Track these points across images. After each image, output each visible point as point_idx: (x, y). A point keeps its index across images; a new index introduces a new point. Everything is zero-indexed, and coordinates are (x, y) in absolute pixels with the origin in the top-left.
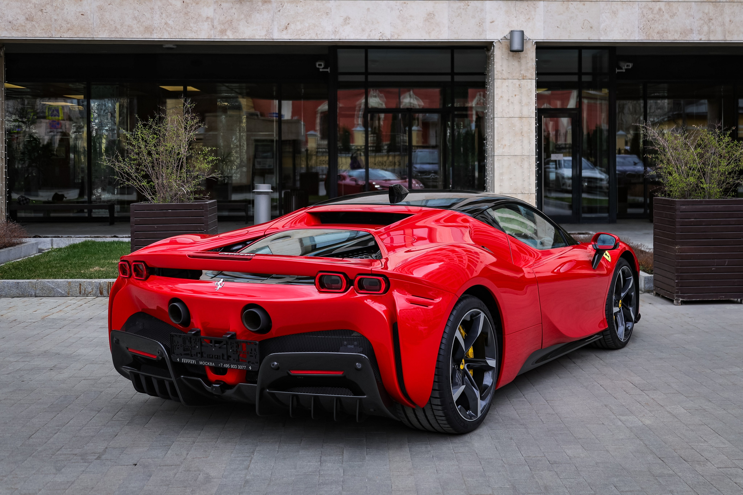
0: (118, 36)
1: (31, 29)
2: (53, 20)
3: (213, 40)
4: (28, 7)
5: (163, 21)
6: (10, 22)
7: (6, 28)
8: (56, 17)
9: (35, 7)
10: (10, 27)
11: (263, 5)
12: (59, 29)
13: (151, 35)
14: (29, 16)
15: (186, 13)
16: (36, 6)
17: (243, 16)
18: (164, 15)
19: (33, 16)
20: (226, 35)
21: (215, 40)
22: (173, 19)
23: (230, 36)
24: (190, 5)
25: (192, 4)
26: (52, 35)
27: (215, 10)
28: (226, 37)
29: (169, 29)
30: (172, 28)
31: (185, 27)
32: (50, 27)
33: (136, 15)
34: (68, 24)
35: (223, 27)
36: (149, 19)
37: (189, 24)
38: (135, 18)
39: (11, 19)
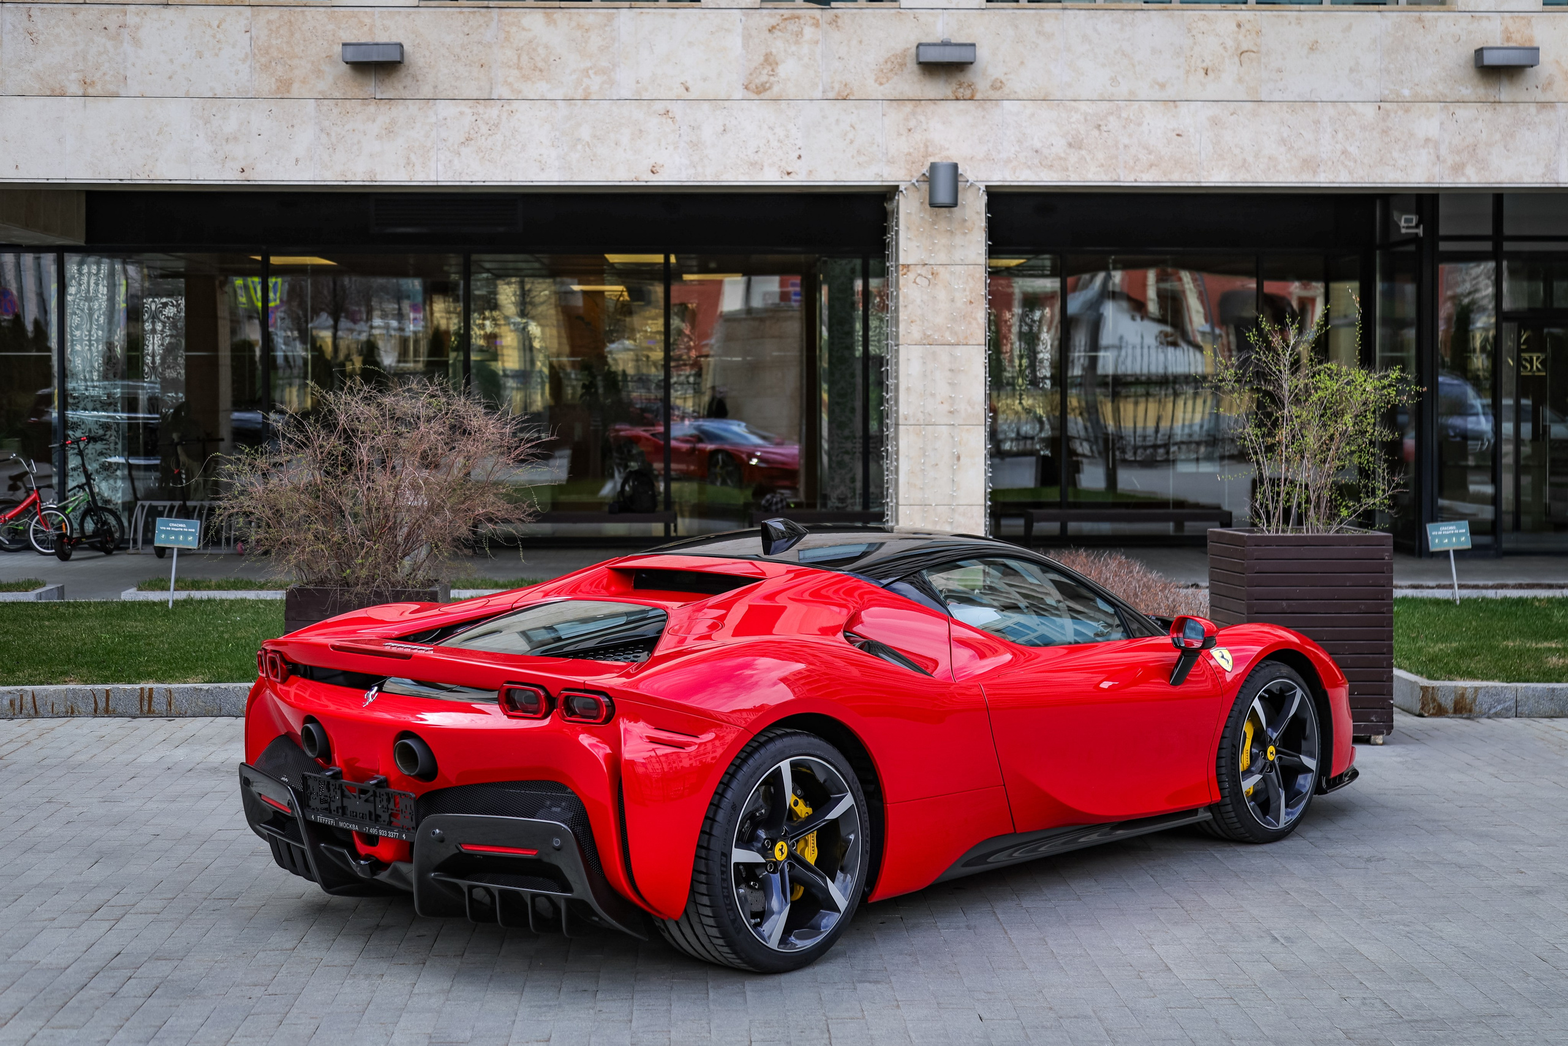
0: (1249, 179)
1: (1077, 165)
2: (1121, 147)
3: (1437, 185)
4: (1071, 120)
5: (1339, 146)
6: (1037, 151)
7: (1029, 163)
8: (1126, 141)
9: (1086, 120)
10: (1036, 161)
11: (1538, 112)
12: (1131, 163)
13: (1314, 176)
14: (1073, 138)
15: (1383, 131)
16: (1089, 118)
17: (1498, 136)
18: (1340, 135)
19: (1083, 139)
20: (1463, 174)
21: (1441, 186)
22: (1358, 144)
23: (1472, 177)
24: (1392, 115)
25: (1396, 112)
26: (1119, 177)
27: (1442, 124)
28: (1463, 180)
29: (1351, 164)
30: (1355, 162)
31: (1381, 160)
32: (1114, 161)
33: (1285, 135)
34: (1150, 153)
35: (1457, 159)
36: (1309, 143)
37: (1391, 153)
38: (1283, 141)
39: (1038, 145)
